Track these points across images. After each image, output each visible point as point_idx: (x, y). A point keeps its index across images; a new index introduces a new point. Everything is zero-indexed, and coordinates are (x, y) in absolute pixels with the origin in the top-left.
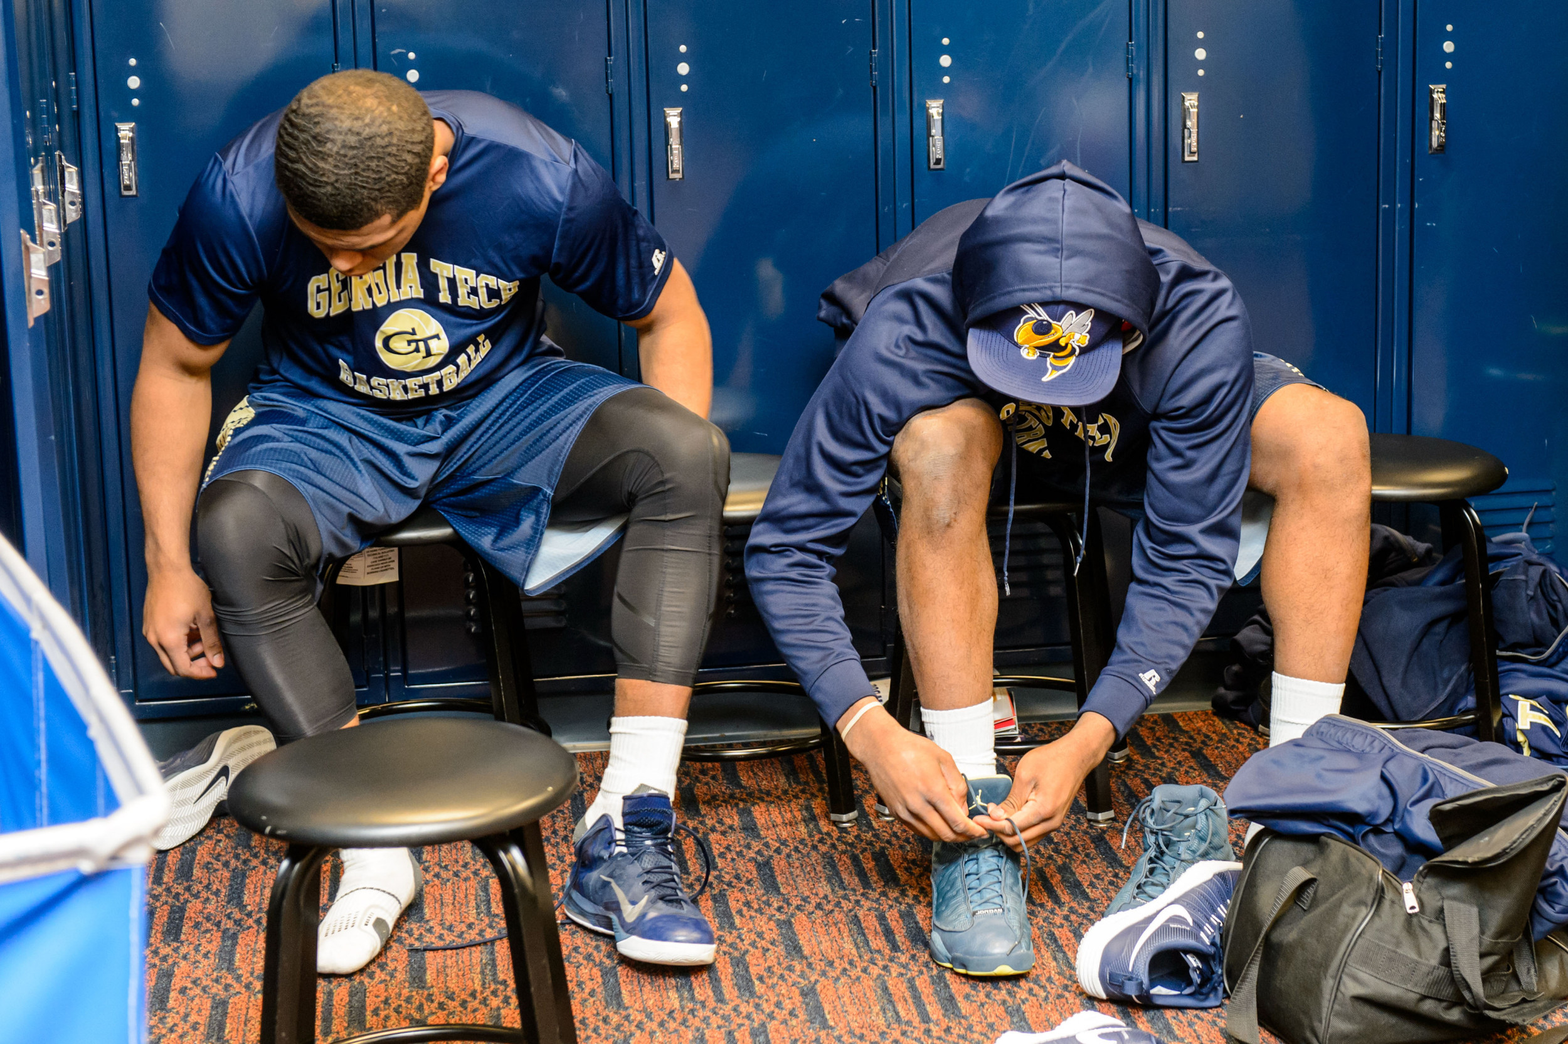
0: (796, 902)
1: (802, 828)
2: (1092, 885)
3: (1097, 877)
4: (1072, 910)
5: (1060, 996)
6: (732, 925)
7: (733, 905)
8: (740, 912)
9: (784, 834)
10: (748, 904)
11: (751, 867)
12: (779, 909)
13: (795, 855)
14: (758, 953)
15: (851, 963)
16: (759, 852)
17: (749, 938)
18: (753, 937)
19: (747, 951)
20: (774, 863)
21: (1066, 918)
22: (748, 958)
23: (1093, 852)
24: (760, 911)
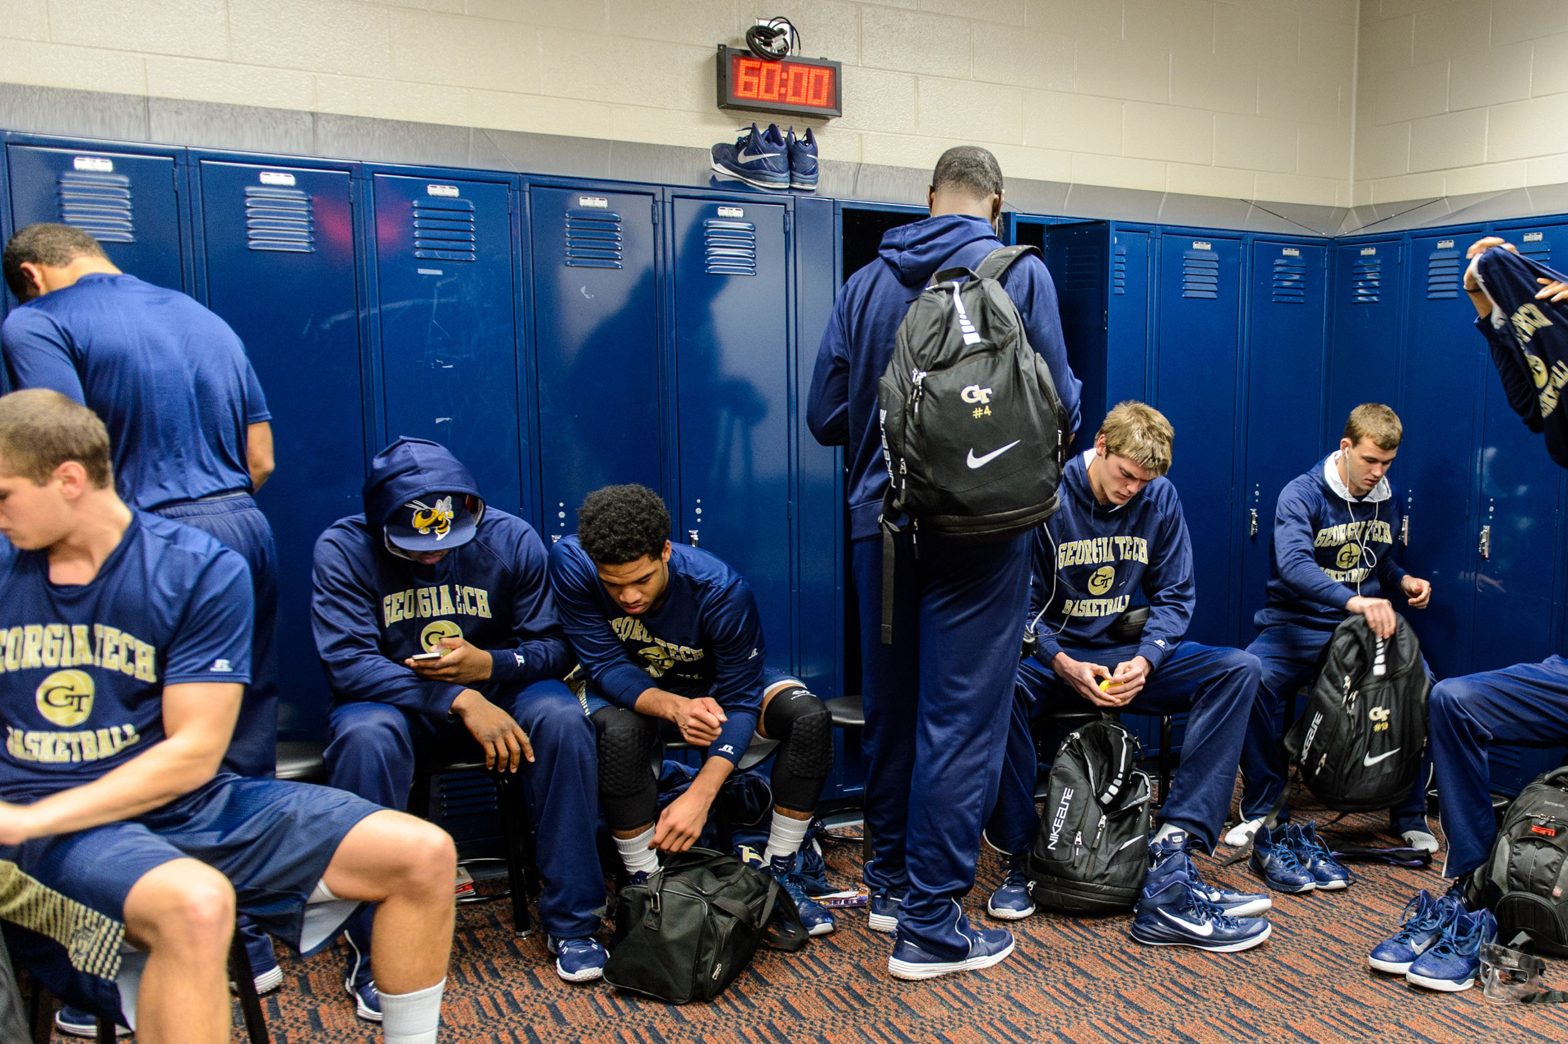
0: (321, 998)
1: (330, 955)
2: (503, 969)
3: (507, 964)
4: (490, 985)
5: (479, 1035)
6: (279, 1016)
7: (280, 1003)
8: (285, 1008)
9: (318, 959)
10: (290, 1002)
11: (295, 980)
12: (310, 1003)
13: (323, 970)
14: (294, 1030)
15: (353, 1030)
16: (301, 971)
17: (288, 1022)
18: (292, 1021)
19: (286, 1031)
20: (310, 976)
21: (486, 990)
22: (287, 1034)
23: (505, 950)
24: (297, 1005)
